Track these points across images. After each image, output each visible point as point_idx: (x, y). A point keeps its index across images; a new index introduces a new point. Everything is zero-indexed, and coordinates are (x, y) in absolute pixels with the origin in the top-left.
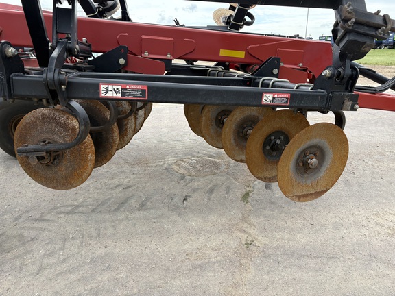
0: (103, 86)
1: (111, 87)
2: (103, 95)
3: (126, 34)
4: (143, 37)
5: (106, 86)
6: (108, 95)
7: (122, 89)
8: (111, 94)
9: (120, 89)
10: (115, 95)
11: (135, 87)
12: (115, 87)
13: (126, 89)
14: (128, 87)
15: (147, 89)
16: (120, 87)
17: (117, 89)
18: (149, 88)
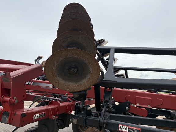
0: (120, 126)
1: (123, 127)
2: (120, 130)
3: (129, 95)
4: (137, 97)
5: (122, 126)
6: (122, 130)
7: (129, 128)
8: (123, 130)
9: (127, 128)
10: (125, 130)
11: (134, 128)
12: (126, 127)
13: (130, 129)
14: (131, 128)
15: (140, 130)
16: (127, 127)
17: (126, 128)
18: (141, 129)
